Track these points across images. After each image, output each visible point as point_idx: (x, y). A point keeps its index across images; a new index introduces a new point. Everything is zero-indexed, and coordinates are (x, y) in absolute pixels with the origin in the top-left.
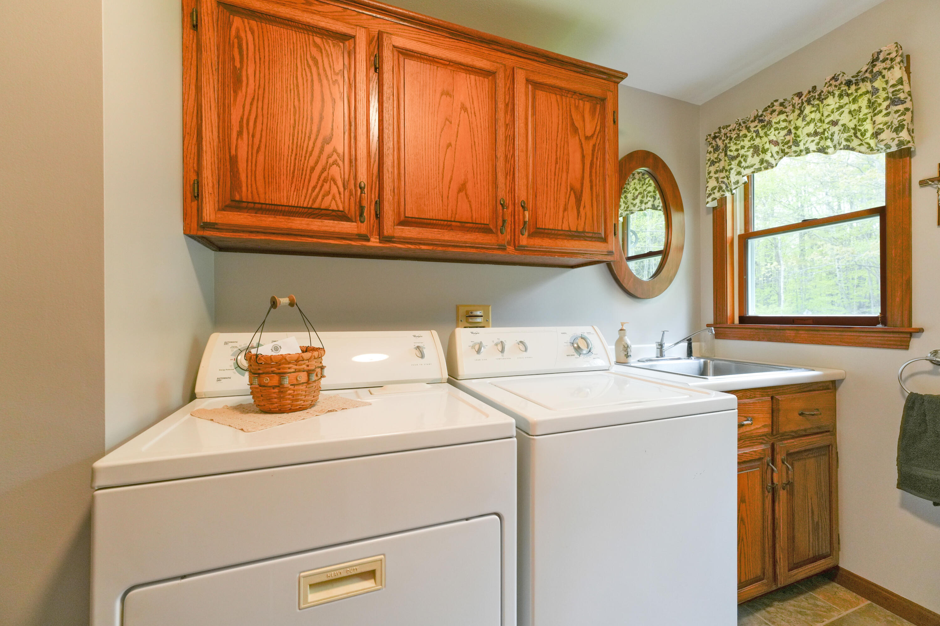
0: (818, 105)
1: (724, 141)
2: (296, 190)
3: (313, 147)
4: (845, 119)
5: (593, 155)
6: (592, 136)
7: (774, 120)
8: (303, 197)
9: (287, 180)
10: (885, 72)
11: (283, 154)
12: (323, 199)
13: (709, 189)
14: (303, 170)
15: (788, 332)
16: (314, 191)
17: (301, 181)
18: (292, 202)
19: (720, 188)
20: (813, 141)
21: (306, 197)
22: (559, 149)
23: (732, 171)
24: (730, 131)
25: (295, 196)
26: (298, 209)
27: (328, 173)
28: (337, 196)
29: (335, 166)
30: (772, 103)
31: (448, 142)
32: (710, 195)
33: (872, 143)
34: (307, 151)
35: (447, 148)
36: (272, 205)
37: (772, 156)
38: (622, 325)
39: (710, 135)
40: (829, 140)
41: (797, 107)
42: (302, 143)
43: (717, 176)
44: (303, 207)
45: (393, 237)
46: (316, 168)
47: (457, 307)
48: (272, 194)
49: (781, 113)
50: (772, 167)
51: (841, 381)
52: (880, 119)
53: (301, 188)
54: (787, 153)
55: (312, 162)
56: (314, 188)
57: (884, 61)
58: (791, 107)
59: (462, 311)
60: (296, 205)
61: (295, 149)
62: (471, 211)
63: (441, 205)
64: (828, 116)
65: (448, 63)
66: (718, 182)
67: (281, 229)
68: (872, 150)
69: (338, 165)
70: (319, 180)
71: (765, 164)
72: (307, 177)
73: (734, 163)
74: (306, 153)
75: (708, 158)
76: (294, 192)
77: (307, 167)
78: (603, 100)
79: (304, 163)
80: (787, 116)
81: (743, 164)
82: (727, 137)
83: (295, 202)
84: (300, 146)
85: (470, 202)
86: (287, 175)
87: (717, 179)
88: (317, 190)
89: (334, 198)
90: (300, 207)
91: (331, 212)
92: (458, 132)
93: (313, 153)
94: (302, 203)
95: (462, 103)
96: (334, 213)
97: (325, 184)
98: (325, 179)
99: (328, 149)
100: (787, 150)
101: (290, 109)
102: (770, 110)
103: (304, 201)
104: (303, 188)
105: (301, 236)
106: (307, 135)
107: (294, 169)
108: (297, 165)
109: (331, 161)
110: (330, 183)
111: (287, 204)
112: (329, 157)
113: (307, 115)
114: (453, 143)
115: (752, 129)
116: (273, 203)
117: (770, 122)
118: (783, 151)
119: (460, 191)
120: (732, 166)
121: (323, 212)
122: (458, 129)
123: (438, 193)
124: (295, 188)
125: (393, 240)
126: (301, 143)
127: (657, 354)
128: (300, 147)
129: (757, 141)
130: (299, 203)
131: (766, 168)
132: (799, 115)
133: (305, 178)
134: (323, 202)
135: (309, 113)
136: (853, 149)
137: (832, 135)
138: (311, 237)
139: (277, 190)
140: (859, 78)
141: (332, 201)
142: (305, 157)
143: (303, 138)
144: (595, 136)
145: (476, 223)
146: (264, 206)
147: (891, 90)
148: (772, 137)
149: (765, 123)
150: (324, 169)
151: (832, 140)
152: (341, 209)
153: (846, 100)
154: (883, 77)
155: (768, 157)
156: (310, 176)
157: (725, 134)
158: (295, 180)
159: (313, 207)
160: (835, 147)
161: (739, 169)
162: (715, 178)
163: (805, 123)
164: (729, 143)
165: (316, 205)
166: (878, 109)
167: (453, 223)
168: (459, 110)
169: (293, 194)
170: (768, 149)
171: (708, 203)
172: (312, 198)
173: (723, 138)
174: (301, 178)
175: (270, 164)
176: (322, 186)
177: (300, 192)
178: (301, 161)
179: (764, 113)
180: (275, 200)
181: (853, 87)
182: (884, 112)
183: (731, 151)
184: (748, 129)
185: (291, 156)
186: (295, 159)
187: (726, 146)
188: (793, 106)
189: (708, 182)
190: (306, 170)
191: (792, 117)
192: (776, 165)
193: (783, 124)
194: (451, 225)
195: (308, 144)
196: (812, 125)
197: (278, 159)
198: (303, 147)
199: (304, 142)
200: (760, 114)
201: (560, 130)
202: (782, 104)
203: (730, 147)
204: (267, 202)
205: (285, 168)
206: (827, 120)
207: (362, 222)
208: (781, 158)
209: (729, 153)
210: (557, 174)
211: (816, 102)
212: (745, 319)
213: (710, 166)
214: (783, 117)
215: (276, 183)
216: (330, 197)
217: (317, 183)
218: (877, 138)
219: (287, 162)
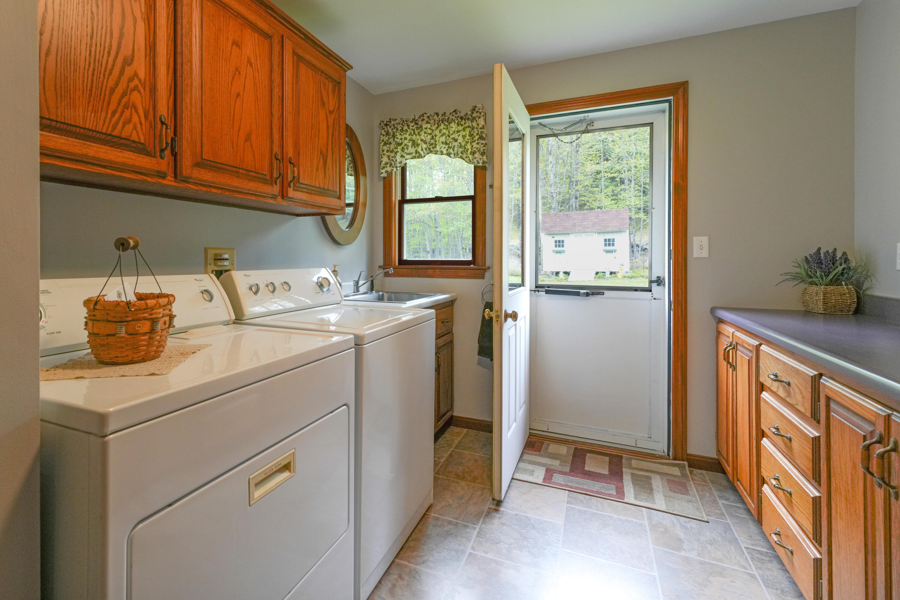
0: (447, 125)
1: (392, 129)
2: (94, 111)
3: (113, 65)
4: (460, 139)
5: (333, 127)
6: (333, 111)
7: (424, 126)
8: (102, 122)
9: (83, 97)
10: (477, 118)
11: (78, 65)
12: (123, 127)
13: (383, 163)
14: (101, 89)
15: (429, 270)
16: (114, 117)
17: (99, 101)
18: (90, 125)
19: (391, 165)
20: (445, 148)
21: (105, 121)
22: (313, 118)
23: (398, 154)
24: (397, 123)
25: (92, 118)
26: (95, 133)
27: (129, 99)
28: (139, 126)
29: (136, 92)
30: (423, 114)
31: (237, 91)
32: (384, 168)
33: (471, 157)
34: (106, 68)
35: (237, 97)
36: (64, 123)
37: (422, 150)
38: (335, 267)
39: (383, 122)
40: (451, 149)
41: (437, 122)
42: (101, 58)
43: (388, 154)
44: (101, 133)
45: (191, 178)
46: (116, 90)
47: (206, 250)
48: (65, 110)
49: (428, 122)
50: (422, 158)
51: (455, 300)
52: (474, 144)
53: (100, 110)
54: (432, 151)
55: (111, 83)
56: (114, 113)
57: (477, 112)
58: (433, 121)
59: (211, 254)
60: (94, 129)
61: (92, 62)
62: (255, 160)
63: (232, 151)
64: (452, 134)
65: (237, 14)
66: (389, 159)
67: (74, 155)
68: (470, 161)
69: (139, 92)
70: (120, 105)
71: (418, 154)
72: (107, 98)
73: (400, 148)
74: (105, 71)
75: (382, 139)
76: (92, 113)
77: (106, 87)
78: (339, 83)
79: (103, 81)
80: (431, 126)
81: (406, 151)
82: (395, 128)
83: (93, 125)
84: (99, 60)
85: (253, 152)
86: (83, 90)
87: (388, 157)
88: (117, 116)
89: (135, 128)
90: (98, 132)
91: (131, 142)
92: (245, 84)
93: (113, 72)
94: (101, 127)
95: (248, 57)
96: (134, 145)
97: (126, 110)
98: (125, 105)
99: (129, 72)
100: (432, 149)
101: (87, 14)
102: (422, 118)
103: (103, 126)
104: (102, 110)
105: (93, 164)
106: (106, 50)
107: (92, 87)
108: (95, 82)
109: (132, 85)
110: (131, 110)
111: (84, 126)
112: (130, 80)
113: (106, 26)
114: (241, 93)
115: (411, 128)
116: (66, 122)
117: (421, 127)
118: (429, 149)
119: (246, 140)
120: (398, 150)
121: (123, 141)
122: (245, 81)
123: (229, 140)
124: (93, 109)
125: (189, 180)
126: (99, 57)
127: (354, 290)
128: (99, 62)
129: (414, 137)
130: (98, 127)
131: (419, 158)
132: (437, 128)
133: (104, 99)
134: (124, 130)
135: (108, 24)
136: (464, 159)
137: (454, 147)
138: (105, 167)
139: (72, 107)
140: (466, 117)
141: (133, 130)
142: (104, 75)
143: (102, 53)
144: (335, 111)
145: (258, 173)
146: (54, 123)
147: (480, 130)
148: (423, 137)
149: (419, 126)
150: (124, 94)
151: (453, 150)
152: (142, 141)
153: (460, 128)
154: (476, 121)
155: (419, 150)
156: (110, 98)
157: (394, 125)
158: (92, 99)
159: (113, 134)
160: (455, 154)
161: (402, 153)
162: (387, 155)
163: (441, 134)
164: (396, 132)
165: (116, 133)
166: (474, 139)
167: (241, 171)
168: (246, 63)
169: (91, 115)
170: (419, 144)
171: (382, 173)
172: (112, 123)
173: (392, 127)
174: (100, 98)
175: (63, 74)
176: (123, 112)
177: (99, 114)
178: (99, 78)
179: (419, 119)
180: (69, 118)
181: (463, 121)
182: (477, 142)
183: (397, 138)
184: (408, 126)
185: (88, 69)
186: (93, 74)
187: (394, 133)
188: (435, 121)
189: (382, 158)
190: (105, 91)
191: (434, 128)
192: (424, 156)
193: (430, 131)
194: (238, 172)
195: (107, 61)
196: (444, 137)
197: (72, 69)
198: (102, 62)
199: (103, 57)
200: (416, 118)
201: (314, 102)
202: (428, 117)
203: (397, 135)
204: (59, 120)
205: (81, 82)
206: (452, 137)
207: (162, 158)
208: (428, 153)
209: (396, 139)
210: (312, 138)
211: (447, 123)
212: (402, 262)
213: (383, 146)
214: (429, 126)
215: (70, 98)
216: (131, 126)
217: (118, 107)
218: (473, 155)
219: (84, 76)
